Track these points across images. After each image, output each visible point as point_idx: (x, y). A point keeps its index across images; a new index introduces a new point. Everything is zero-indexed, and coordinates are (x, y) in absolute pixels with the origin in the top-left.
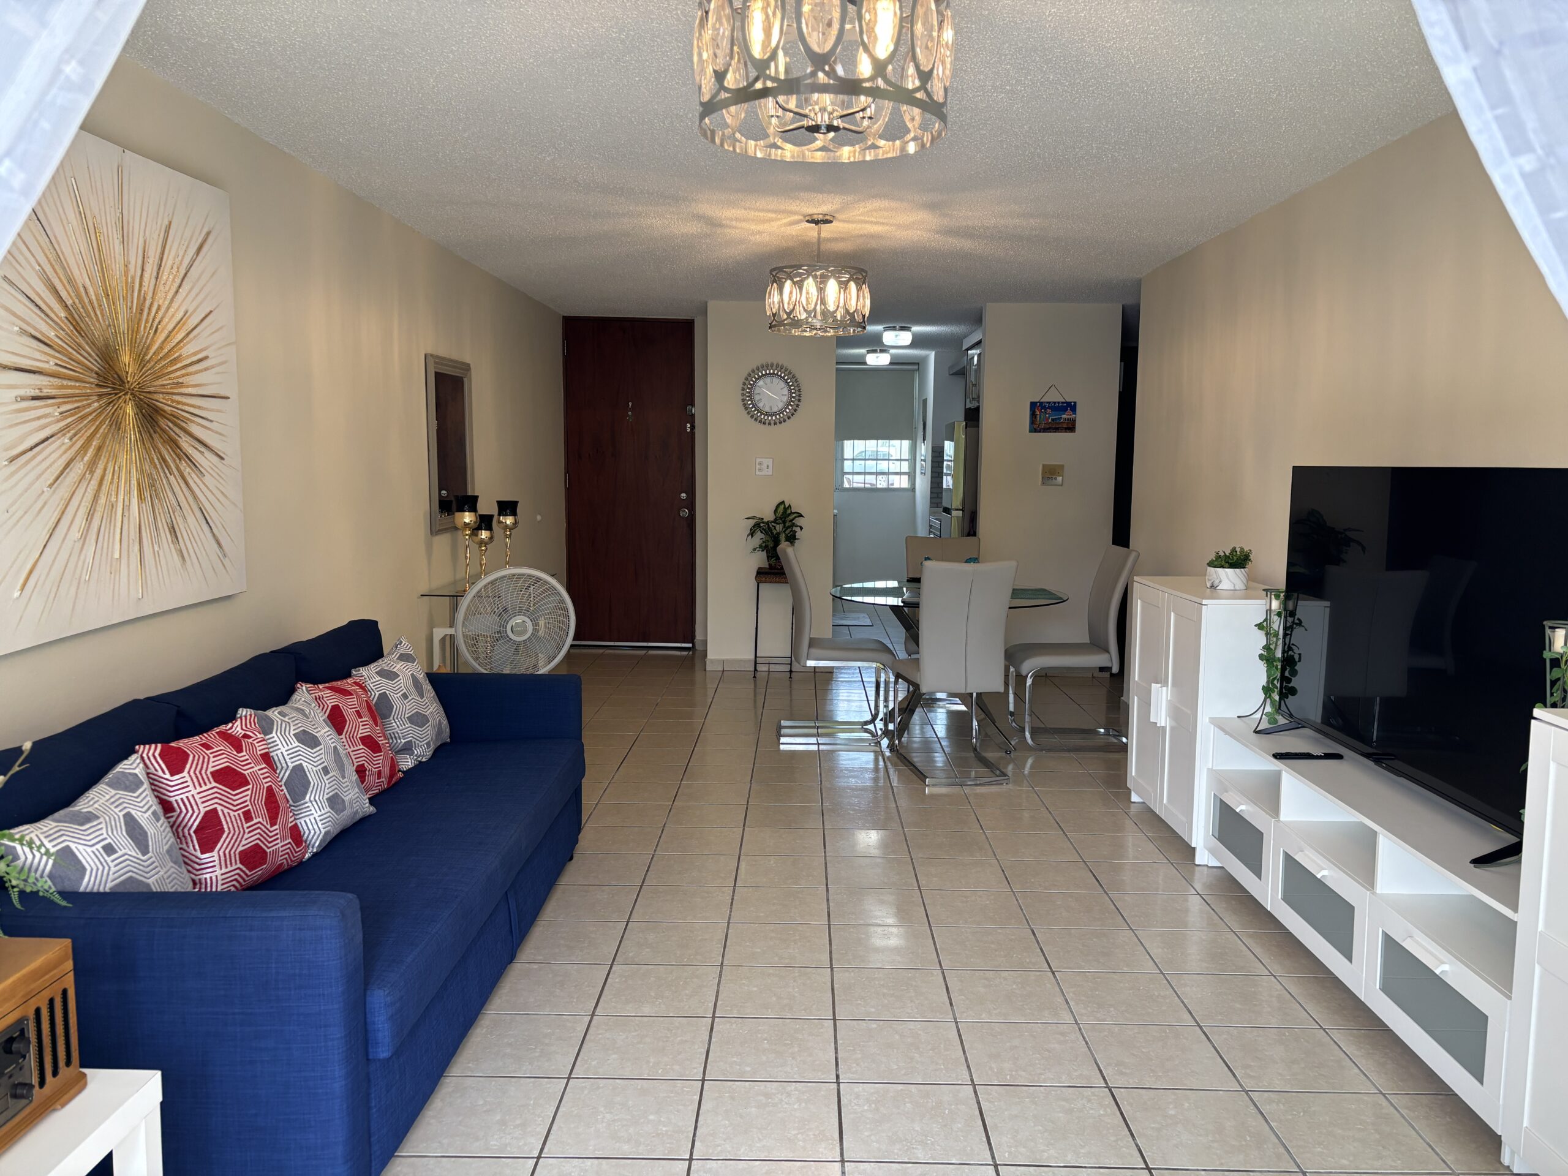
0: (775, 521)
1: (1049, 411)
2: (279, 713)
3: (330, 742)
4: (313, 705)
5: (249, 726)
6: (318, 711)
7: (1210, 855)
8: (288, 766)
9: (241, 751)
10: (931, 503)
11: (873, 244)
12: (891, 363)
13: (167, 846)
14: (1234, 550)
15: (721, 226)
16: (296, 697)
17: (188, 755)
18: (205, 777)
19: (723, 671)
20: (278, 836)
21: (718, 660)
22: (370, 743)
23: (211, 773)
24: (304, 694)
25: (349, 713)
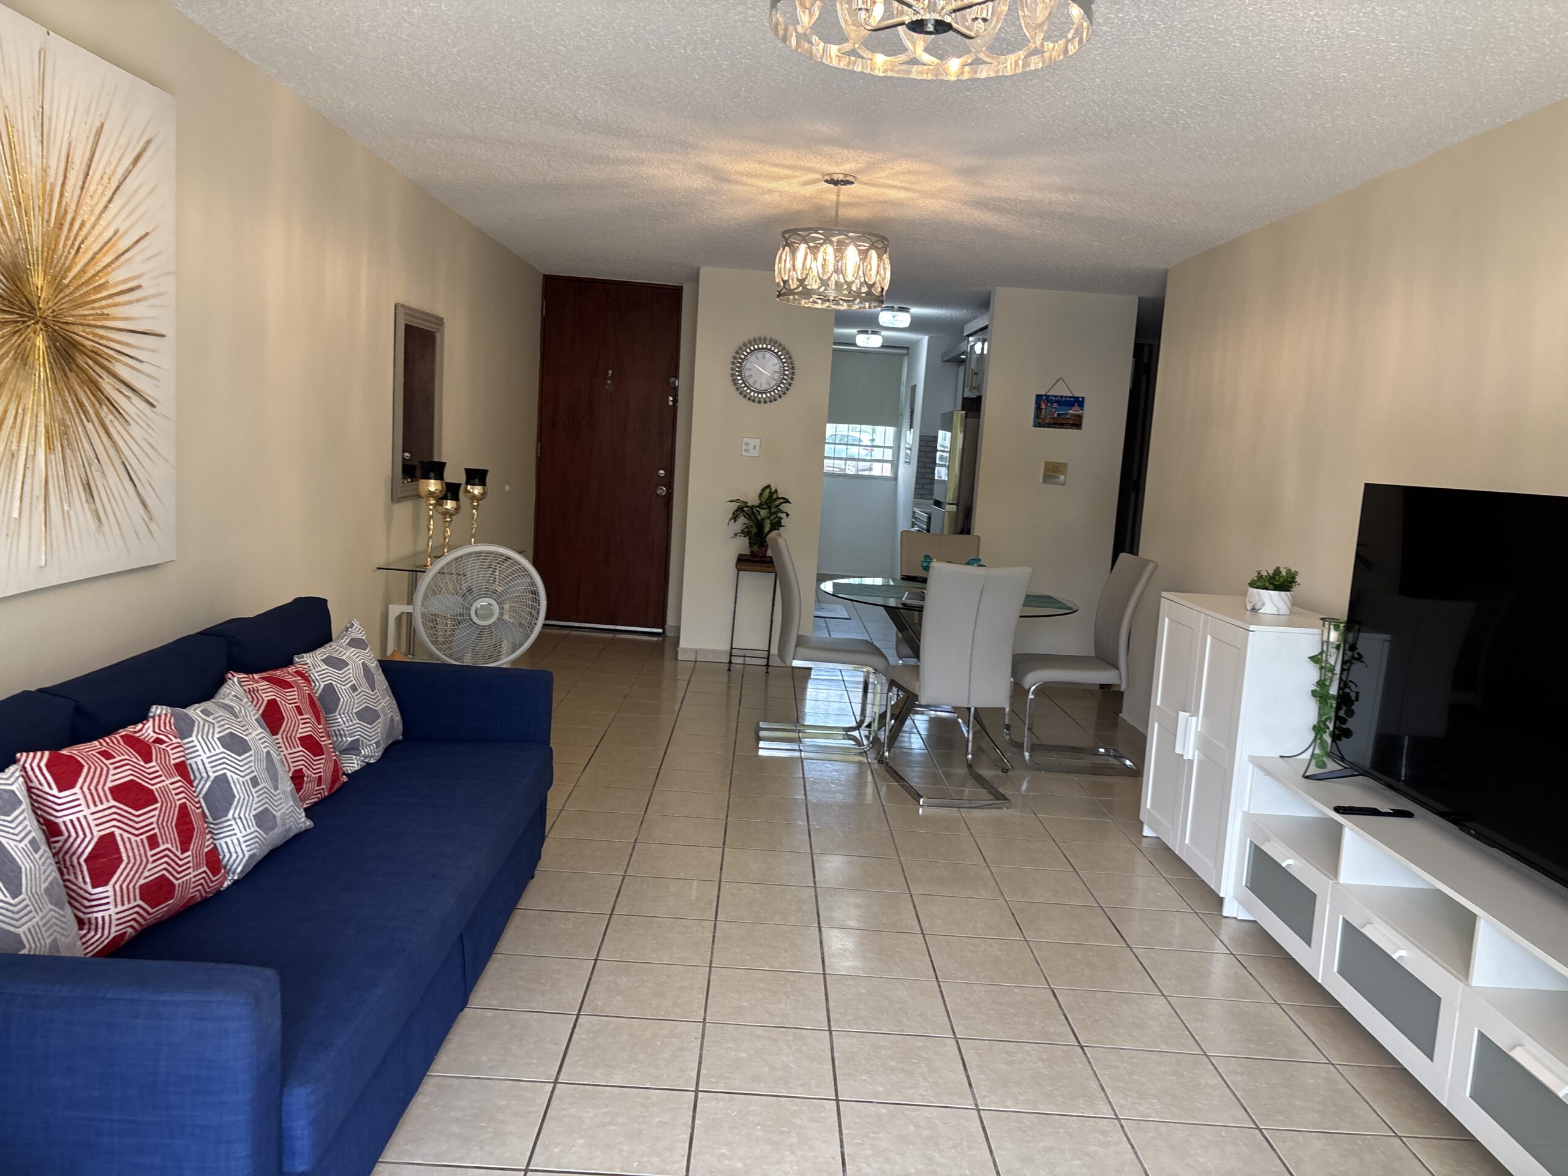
0: (760, 506)
1: (1055, 405)
2: (202, 711)
3: (262, 746)
4: (245, 700)
5: (162, 729)
6: (250, 709)
7: (1240, 906)
8: (208, 776)
9: (151, 761)
10: (916, 494)
11: (892, 213)
12: (883, 346)
13: (47, 884)
14: (1277, 571)
15: (729, 181)
16: (225, 689)
17: (82, 766)
18: (102, 794)
19: (696, 661)
20: (191, 864)
21: (691, 650)
22: (311, 745)
23: (110, 789)
24: (234, 686)
25: (287, 709)
